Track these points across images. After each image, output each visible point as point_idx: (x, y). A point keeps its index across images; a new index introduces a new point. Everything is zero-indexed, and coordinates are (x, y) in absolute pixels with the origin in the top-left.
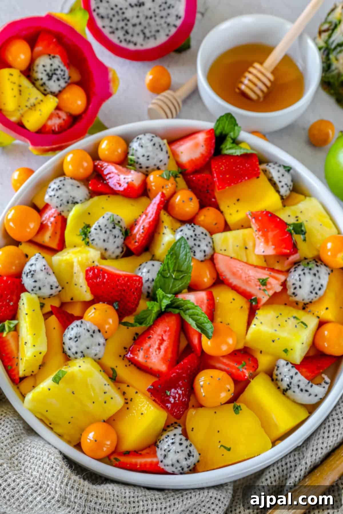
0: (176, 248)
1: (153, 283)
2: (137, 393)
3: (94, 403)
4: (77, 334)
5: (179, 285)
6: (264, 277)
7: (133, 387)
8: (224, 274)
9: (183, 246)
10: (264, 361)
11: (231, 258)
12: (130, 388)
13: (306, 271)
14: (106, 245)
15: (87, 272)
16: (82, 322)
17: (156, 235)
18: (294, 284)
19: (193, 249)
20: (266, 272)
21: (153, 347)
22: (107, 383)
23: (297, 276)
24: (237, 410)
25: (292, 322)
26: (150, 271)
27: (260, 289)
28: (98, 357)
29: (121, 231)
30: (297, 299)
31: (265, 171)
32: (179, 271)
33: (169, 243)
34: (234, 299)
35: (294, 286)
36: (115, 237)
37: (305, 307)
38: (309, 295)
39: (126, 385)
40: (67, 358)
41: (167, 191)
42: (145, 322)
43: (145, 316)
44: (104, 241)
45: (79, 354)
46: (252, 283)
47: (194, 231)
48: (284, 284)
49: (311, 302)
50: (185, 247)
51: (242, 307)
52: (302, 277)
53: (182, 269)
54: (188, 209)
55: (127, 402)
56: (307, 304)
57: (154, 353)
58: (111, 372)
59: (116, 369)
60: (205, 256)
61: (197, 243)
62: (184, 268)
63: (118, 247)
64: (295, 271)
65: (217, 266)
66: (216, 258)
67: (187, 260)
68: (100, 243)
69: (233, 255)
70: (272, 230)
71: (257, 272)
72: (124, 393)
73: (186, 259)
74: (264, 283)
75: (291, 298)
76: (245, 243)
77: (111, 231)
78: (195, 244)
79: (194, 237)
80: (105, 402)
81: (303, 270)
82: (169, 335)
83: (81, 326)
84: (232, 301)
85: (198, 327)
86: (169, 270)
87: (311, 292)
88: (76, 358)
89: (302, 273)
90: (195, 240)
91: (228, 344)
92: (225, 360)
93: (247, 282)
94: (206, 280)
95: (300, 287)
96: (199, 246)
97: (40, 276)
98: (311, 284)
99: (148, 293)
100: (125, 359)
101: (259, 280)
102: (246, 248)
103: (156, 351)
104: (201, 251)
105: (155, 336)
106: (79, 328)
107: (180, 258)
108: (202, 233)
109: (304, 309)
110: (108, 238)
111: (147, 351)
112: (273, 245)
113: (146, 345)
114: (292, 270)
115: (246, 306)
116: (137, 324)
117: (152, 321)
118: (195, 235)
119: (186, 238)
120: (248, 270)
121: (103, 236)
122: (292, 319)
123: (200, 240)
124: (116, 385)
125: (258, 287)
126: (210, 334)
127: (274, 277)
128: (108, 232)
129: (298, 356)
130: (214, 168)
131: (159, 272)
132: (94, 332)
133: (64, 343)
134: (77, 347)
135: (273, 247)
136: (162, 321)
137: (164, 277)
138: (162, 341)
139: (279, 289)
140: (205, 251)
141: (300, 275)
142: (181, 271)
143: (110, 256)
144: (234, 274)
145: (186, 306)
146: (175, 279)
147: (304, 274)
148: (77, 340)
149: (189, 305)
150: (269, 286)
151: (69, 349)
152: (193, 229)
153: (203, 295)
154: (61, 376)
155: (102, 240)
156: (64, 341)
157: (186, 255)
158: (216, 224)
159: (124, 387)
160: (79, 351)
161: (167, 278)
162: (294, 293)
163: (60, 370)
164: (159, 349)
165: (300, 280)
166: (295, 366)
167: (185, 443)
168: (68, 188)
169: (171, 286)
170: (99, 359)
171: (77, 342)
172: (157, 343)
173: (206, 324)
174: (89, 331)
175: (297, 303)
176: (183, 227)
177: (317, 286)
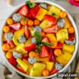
1: (36, 42)
6: (54, 28)
10: (62, 42)
12: (45, 62)
13: (60, 22)
14: (23, 41)
16: (30, 58)
24: (64, 53)
25: (63, 33)
26: (34, 41)
29: (24, 37)
31: (40, 6)
33: (34, 33)
34: (51, 35)
37: (63, 28)
40: (32, 65)
41: (26, 23)
48: (58, 27)
52: (60, 24)
55: (46, 64)
70: (50, 19)
78: (39, 31)
94: (44, 34)
97: (18, 55)
113: (43, 54)
114: (57, 23)
116: (38, 51)
119: (36, 31)
125: (54, 31)
126: (52, 45)
128: (22, 39)
129: (68, 38)
135: (52, 22)
139: (57, 29)
142: (39, 37)
144: (48, 31)
153: (46, 39)
159: (43, 62)
164: (45, 53)
166: (68, 40)
167: (60, 65)
168: (9, 36)
176: (34, 29)
177: (64, 24)
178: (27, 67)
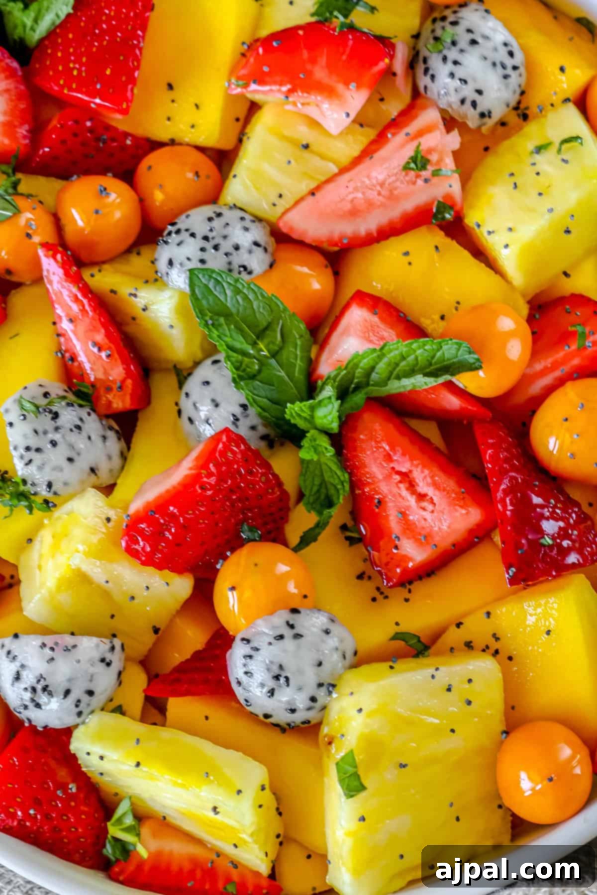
0: (204, 302)
1: (253, 411)
2: (488, 614)
3: (453, 731)
4: (268, 670)
5: (296, 355)
6: (409, 151)
7: (466, 615)
8: (336, 236)
9: (211, 285)
11: (313, 193)
12: (468, 622)
13: (452, 54)
14: (83, 464)
15: (130, 551)
16: (247, 641)
17: (131, 329)
18: (463, 102)
19: (235, 266)
20: (396, 140)
21: (408, 508)
22: (432, 671)
23: (448, 80)
25: (548, 163)
26: (218, 400)
27: (426, 181)
28: (349, 654)
29: (70, 405)
30: (497, 116)
32: (261, 334)
33: (180, 311)
34: (406, 254)
35: (468, 103)
36: (79, 428)
37: (522, 113)
38: (507, 86)
39: (453, 628)
40: (310, 730)
42: (332, 491)
43: (317, 482)
44: (70, 460)
45: (321, 694)
46: (402, 188)
47: (193, 235)
49: (523, 93)
50: (217, 282)
51: (437, 248)
52: (460, 72)
53: (264, 324)
54: (118, 215)
55: (495, 649)
56: (519, 103)
57: (427, 515)
58: (400, 644)
59: (403, 628)
60: (266, 250)
61: (226, 246)
62: (263, 316)
63: (104, 438)
64: (433, 77)
65: (308, 241)
66: (291, 228)
67: (251, 296)
68: (71, 474)
69: (305, 187)
70: (313, 61)
71: (385, 160)
72: (469, 645)
73: (246, 298)
74: (419, 162)
75: (484, 130)
76: (291, 141)
77: (57, 429)
78: (227, 254)
79: (208, 246)
80: (469, 703)
81: (445, 59)
82: (404, 454)
83: (257, 649)
84: (408, 259)
85: (434, 374)
86: (244, 354)
87: (506, 77)
88: (324, 708)
89: (449, 66)
90: (216, 247)
91: (511, 334)
92: (538, 367)
93: (393, 197)
94: (316, 286)
95: (479, 92)
96: (237, 248)
98: (489, 63)
99: (264, 438)
100: (387, 592)
101: (406, 168)
102: (306, 147)
103: (424, 509)
104: (250, 252)
105: (384, 488)
106: (259, 657)
107: (234, 310)
108: (210, 219)
109: (525, 117)
110: (72, 447)
111: (409, 528)
112: (347, 84)
113: (394, 523)
114: (423, 81)
115: (440, 238)
116: (326, 512)
117: (339, 473)
118: (206, 238)
119: (199, 265)
120: (369, 177)
121: (56, 456)
122: (538, 158)
123: (225, 237)
124: (439, 654)
125: (420, 182)
126: (471, 358)
127: (420, 133)
128: (57, 437)
130: (62, 87)
131: (234, 380)
132: (292, 627)
133: (267, 716)
134: (300, 689)
135: (353, 86)
136: (355, 449)
137: (253, 377)
138: (406, 478)
139: (454, 140)
140: (256, 244)
141: (452, 75)
142: (267, 327)
143: (111, 471)
144: (354, 213)
145: (359, 372)
146: (274, 355)
147: (456, 63)
148: (287, 679)
149: (365, 363)
150: (434, 158)
151: (293, 711)
152: (185, 236)
153: (357, 315)
154: (351, 770)
155: (65, 464)
156: (260, 713)
157: (238, 291)
158: (197, 174)
159: (453, 636)
160: (311, 690)
161: (260, 371)
162: (482, 115)
163: (337, 764)
164: (421, 497)
165: (465, 82)
169: (283, 374)
170: (355, 653)
171: (291, 682)
172: (405, 493)
173: (439, 354)
174: (281, 637)
175: (503, 124)
176: (164, 253)
177: (502, 55)
178: (257, 773)
